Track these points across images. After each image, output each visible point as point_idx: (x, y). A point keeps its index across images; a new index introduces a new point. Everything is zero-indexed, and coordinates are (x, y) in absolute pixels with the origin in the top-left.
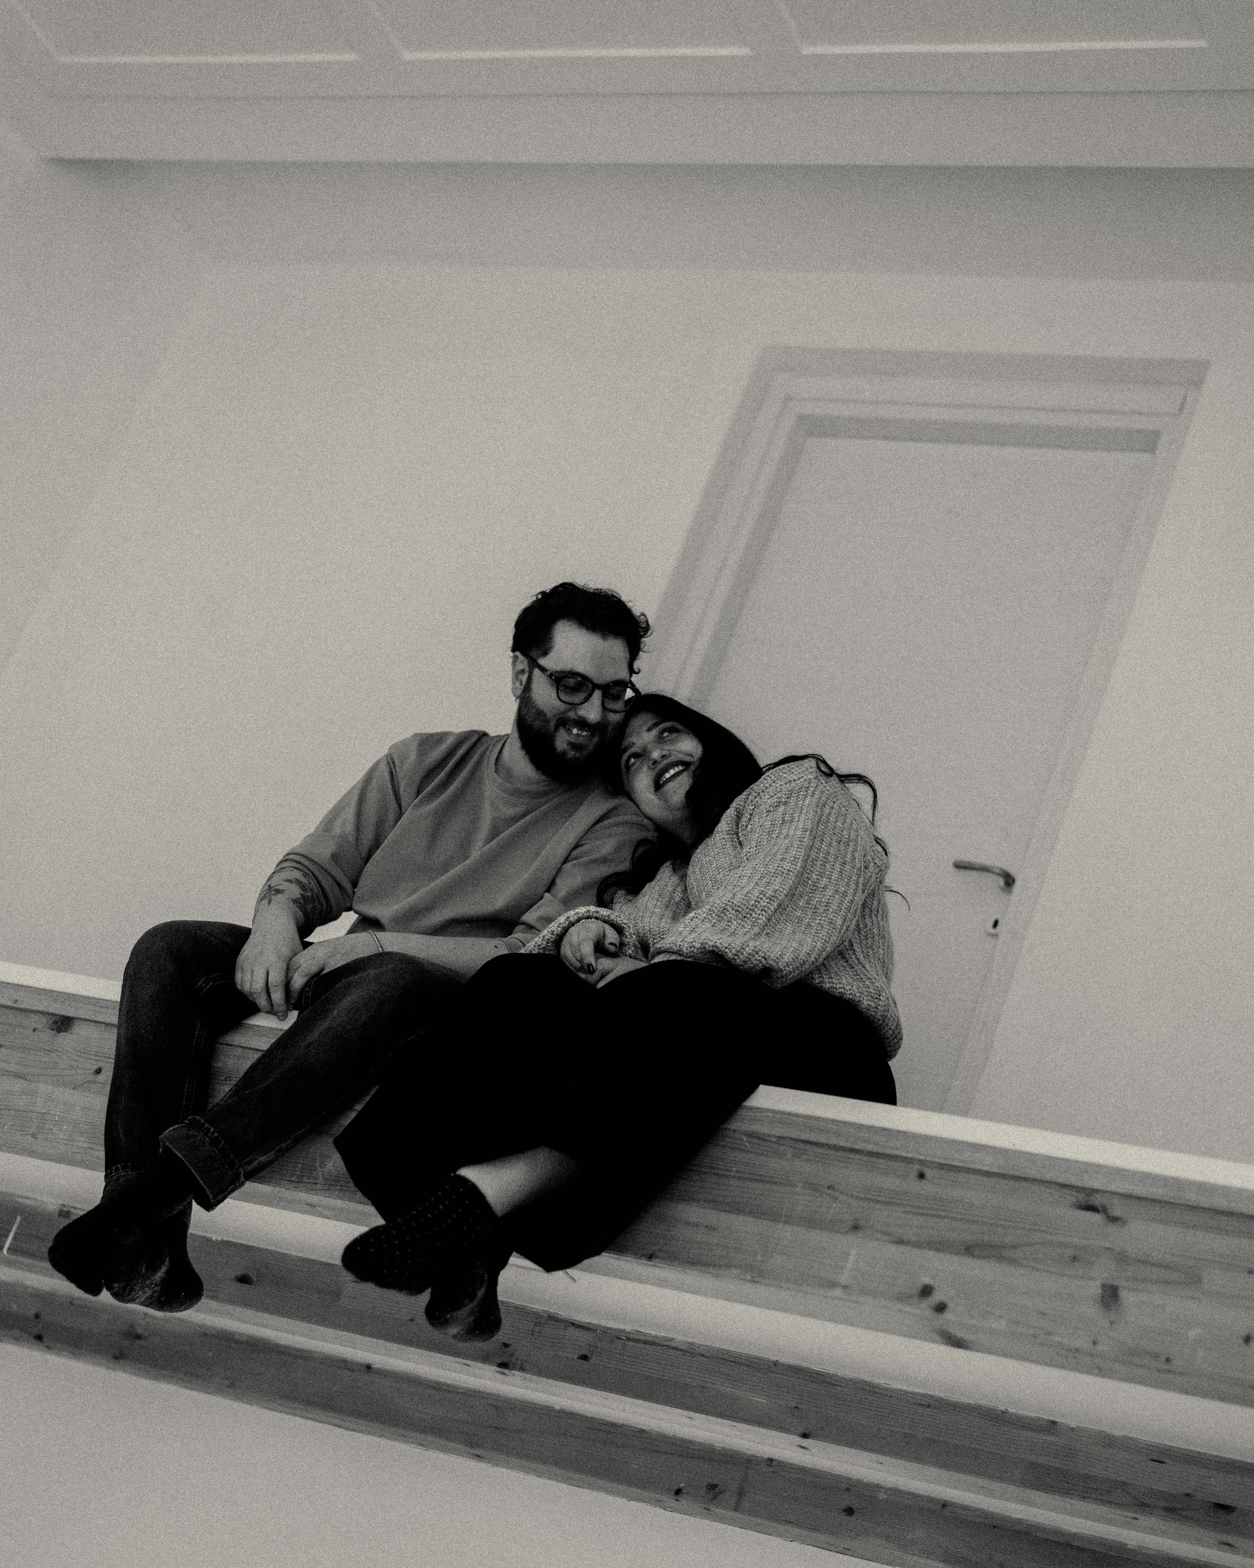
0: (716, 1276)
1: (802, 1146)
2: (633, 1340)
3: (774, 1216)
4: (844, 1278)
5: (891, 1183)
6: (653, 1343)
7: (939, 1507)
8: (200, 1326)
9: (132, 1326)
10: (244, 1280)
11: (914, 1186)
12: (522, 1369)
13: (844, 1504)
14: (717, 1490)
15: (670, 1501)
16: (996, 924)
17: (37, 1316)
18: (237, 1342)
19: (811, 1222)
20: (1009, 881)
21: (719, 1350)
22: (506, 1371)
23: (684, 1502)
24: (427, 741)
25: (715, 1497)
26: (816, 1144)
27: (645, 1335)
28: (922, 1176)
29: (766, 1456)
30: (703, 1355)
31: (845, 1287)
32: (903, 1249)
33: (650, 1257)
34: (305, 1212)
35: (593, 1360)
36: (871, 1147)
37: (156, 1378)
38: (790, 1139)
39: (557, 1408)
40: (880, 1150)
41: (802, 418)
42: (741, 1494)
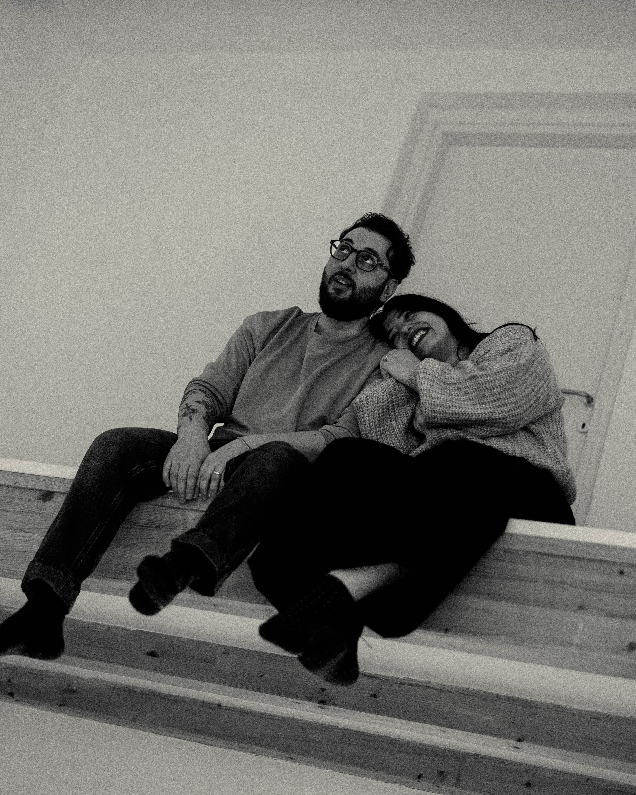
0: (490, 642)
1: (540, 556)
2: (405, 684)
3: (526, 602)
4: (577, 640)
5: (601, 578)
6: (417, 686)
7: (584, 780)
8: (113, 684)
9: (70, 686)
10: (152, 654)
11: (617, 579)
12: (334, 704)
13: (526, 780)
14: (444, 774)
15: (413, 782)
16: (583, 426)
17: (9, 681)
18: (135, 692)
19: (552, 605)
20: (590, 400)
21: (458, 688)
22: (324, 706)
23: (423, 783)
24: (266, 316)
25: (444, 778)
26: (551, 555)
27: (412, 680)
28: (622, 573)
29: (473, 753)
30: (450, 692)
31: (578, 646)
32: (613, 619)
33: (446, 630)
34: (212, 610)
35: (380, 698)
36: (588, 556)
37: (85, 717)
38: (533, 552)
39: (340, 727)
40: (592, 557)
41: (444, 134)
42: (459, 776)
